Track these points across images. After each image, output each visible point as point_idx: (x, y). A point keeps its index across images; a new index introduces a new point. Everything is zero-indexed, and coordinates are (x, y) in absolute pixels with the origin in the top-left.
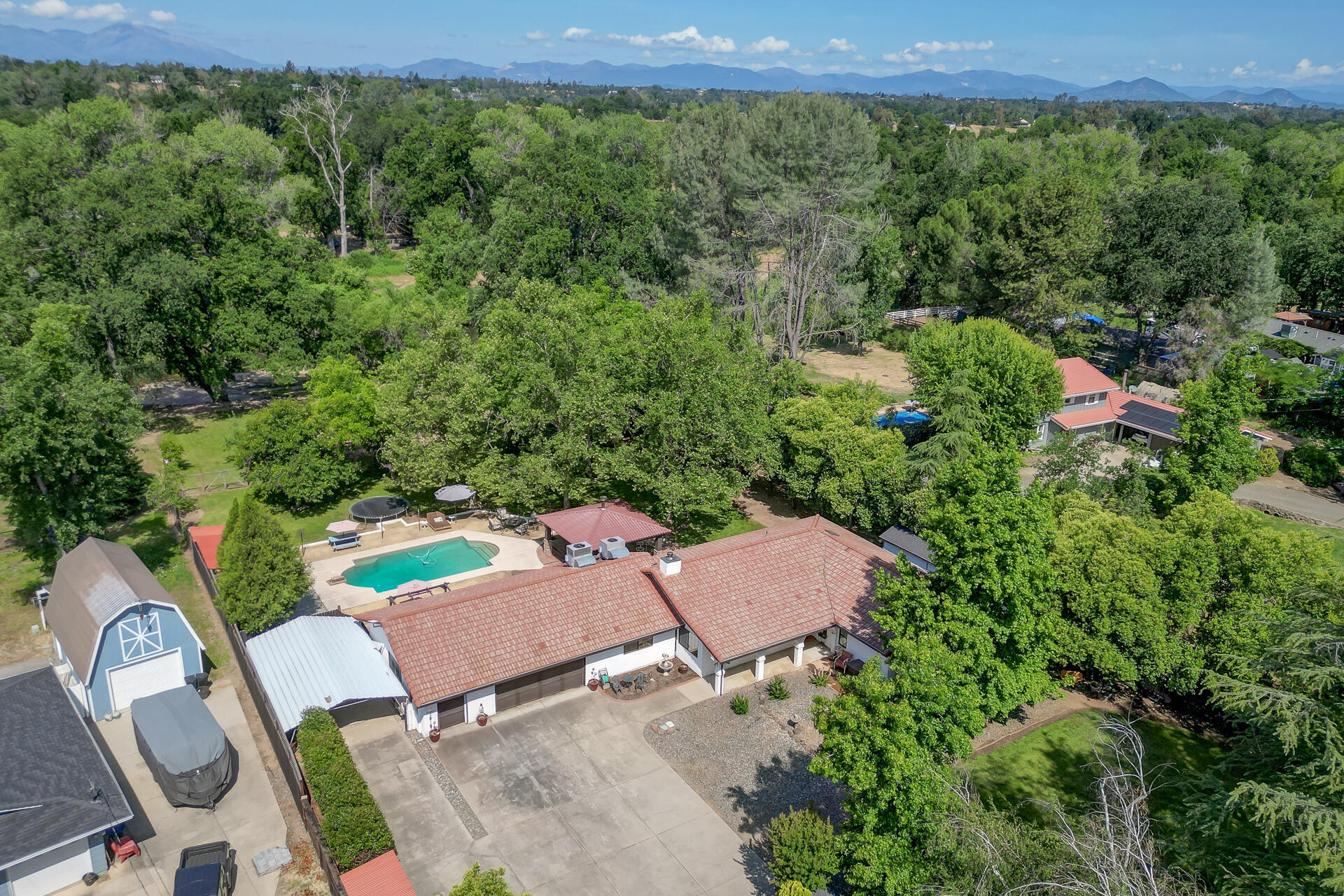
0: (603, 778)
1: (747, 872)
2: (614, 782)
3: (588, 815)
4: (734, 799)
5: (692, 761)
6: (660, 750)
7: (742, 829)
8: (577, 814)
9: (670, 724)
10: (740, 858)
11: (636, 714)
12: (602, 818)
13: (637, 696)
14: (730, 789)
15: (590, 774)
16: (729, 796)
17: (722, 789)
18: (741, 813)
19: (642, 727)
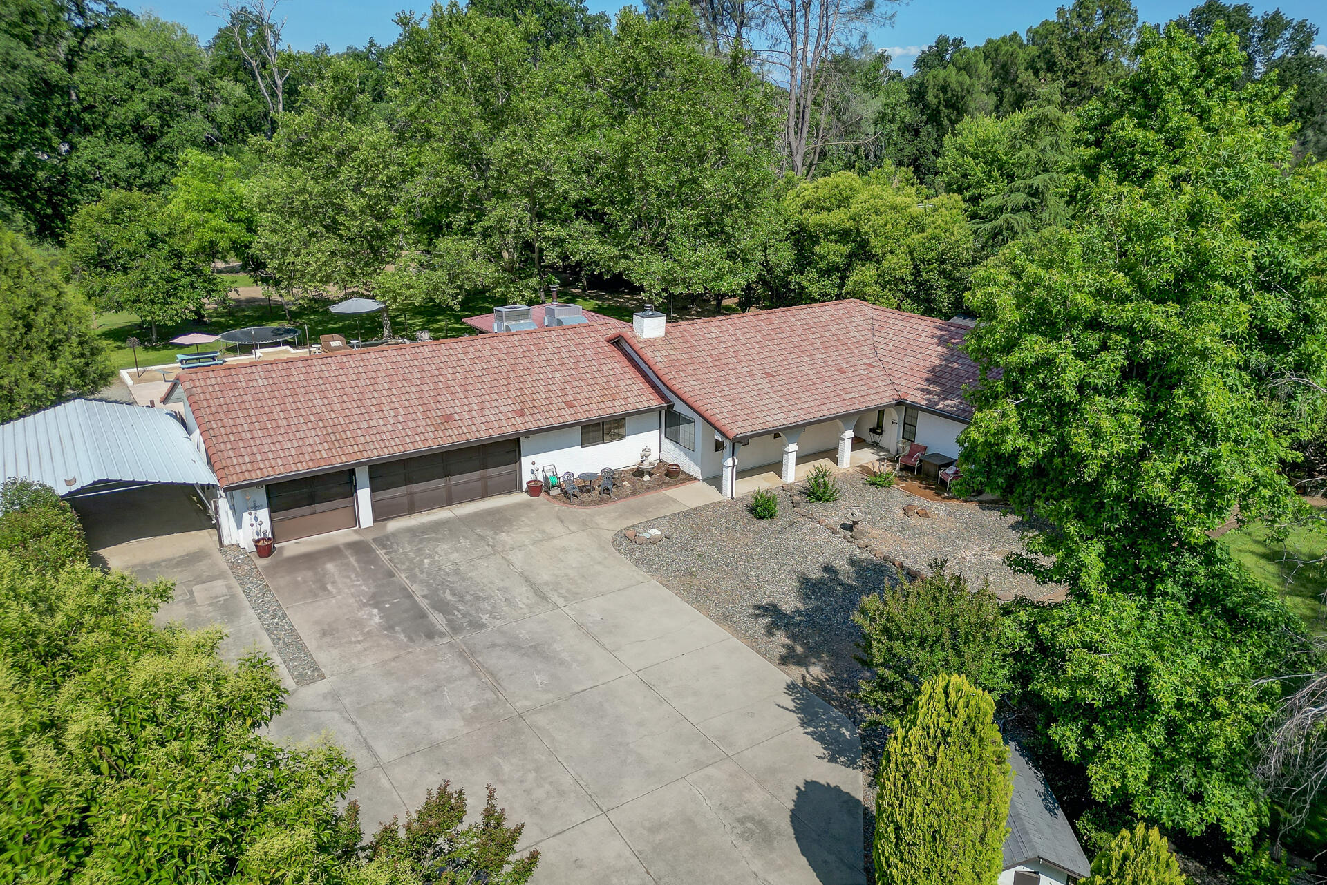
0: (544, 598)
1: (804, 723)
2: (561, 602)
3: (514, 645)
4: (766, 620)
5: (691, 574)
6: (638, 562)
7: (784, 660)
8: (494, 645)
9: (655, 532)
10: (788, 702)
11: (601, 520)
12: (538, 651)
13: (602, 501)
14: (759, 607)
15: (522, 593)
16: (758, 616)
17: (745, 606)
18: (781, 638)
19: (610, 535)
